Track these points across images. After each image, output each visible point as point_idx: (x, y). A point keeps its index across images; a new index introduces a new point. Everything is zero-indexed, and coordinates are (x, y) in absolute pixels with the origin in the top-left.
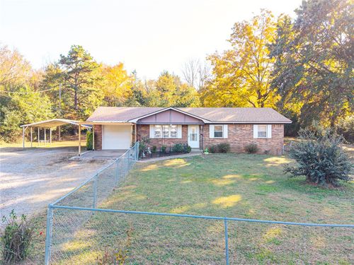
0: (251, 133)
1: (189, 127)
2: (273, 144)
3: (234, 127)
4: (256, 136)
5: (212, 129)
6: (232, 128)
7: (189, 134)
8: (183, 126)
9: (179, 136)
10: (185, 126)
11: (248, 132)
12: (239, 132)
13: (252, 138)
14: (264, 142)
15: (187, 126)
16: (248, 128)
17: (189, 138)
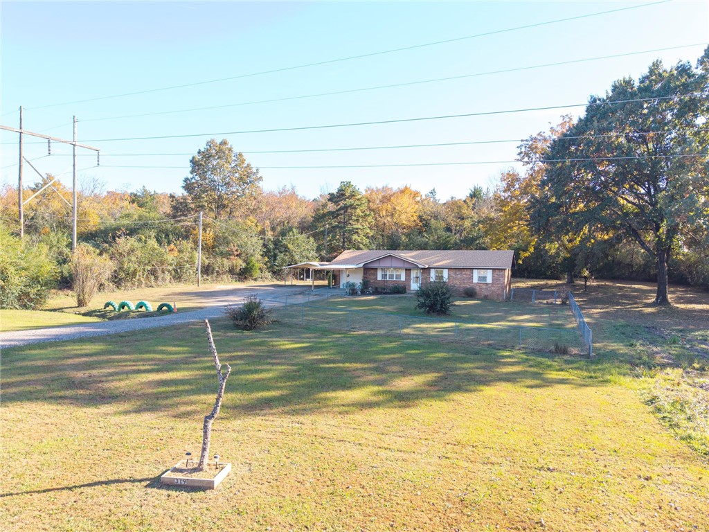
0: (471, 278)
1: (412, 271)
2: (493, 288)
3: (454, 271)
4: (475, 280)
5: (433, 273)
6: (452, 273)
7: (412, 277)
8: (406, 270)
9: (403, 278)
10: (408, 270)
11: (468, 276)
12: (459, 276)
13: (472, 282)
14: (484, 286)
15: (410, 270)
16: (468, 272)
17: (412, 281)
